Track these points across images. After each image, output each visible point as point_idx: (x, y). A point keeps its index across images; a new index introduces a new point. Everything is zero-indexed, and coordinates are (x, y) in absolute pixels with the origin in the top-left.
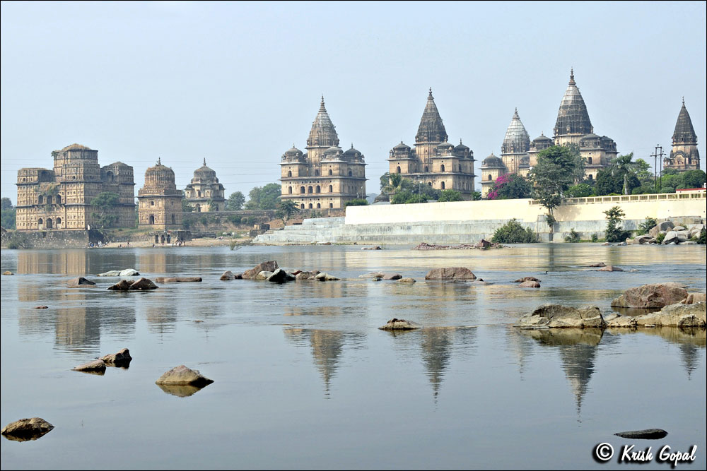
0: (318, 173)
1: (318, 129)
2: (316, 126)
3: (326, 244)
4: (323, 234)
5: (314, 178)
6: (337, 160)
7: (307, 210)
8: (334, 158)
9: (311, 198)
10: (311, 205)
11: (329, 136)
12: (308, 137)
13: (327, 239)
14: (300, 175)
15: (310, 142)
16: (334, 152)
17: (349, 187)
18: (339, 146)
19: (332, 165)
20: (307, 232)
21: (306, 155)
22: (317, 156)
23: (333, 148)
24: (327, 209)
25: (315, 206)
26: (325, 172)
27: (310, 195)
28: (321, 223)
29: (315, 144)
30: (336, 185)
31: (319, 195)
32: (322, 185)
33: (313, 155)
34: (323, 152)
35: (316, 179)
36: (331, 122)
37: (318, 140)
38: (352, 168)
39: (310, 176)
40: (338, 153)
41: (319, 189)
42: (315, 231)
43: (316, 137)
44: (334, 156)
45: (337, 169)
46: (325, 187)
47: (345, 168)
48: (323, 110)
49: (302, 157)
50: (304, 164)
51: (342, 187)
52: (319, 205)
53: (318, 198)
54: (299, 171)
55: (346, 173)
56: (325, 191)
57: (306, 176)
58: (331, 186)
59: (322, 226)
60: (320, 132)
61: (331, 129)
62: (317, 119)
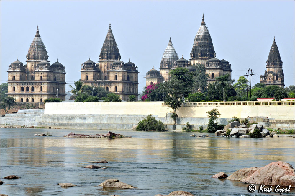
0: (33, 78)
1: (34, 48)
2: (32, 47)
3: (30, 127)
4: (30, 120)
5: (31, 81)
6: (46, 70)
7: (24, 103)
8: (44, 68)
9: (27, 95)
10: (27, 100)
11: (41, 53)
12: (27, 54)
13: (32, 124)
14: (21, 79)
15: (28, 57)
16: (44, 64)
17: (54, 88)
18: (48, 60)
19: (43, 73)
20: (19, 119)
21: (25, 66)
22: (33, 66)
23: (44, 61)
24: (38, 103)
25: (30, 100)
26: (37, 78)
27: (27, 93)
28: (30, 112)
29: (32, 58)
30: (45, 87)
31: (33, 93)
32: (35, 87)
33: (30, 66)
34: (37, 64)
35: (31, 82)
36: (43, 44)
37: (34, 56)
38: (57, 75)
39: (28, 79)
40: (46, 65)
41: (33, 89)
42: (24, 118)
43: (32, 54)
44: (44, 67)
45: (46, 76)
46: (37, 88)
47: (51, 75)
48: (38, 36)
49: (22, 67)
50: (24, 72)
51: (49, 88)
52: (33, 100)
53: (32, 95)
54: (20, 76)
55: (52, 79)
56: (37, 90)
57: (25, 80)
58: (41, 87)
59: (30, 115)
60: (35, 50)
61: (43, 48)
62: (34, 42)
